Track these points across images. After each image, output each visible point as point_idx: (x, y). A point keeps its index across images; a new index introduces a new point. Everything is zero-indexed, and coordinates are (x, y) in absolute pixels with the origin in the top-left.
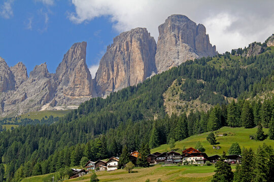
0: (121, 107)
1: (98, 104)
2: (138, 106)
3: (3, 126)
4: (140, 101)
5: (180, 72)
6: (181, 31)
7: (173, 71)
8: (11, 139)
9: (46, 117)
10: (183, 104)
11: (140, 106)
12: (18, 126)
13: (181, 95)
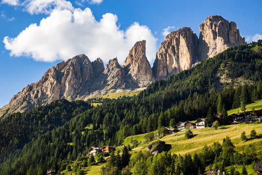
0: (181, 85)
1: (161, 85)
2: (194, 84)
3: (92, 104)
4: (195, 80)
5: (225, 56)
6: (217, 28)
7: (219, 56)
8: (104, 111)
9: (120, 97)
10: (230, 81)
11: (196, 84)
12: (101, 104)
13: (227, 74)
